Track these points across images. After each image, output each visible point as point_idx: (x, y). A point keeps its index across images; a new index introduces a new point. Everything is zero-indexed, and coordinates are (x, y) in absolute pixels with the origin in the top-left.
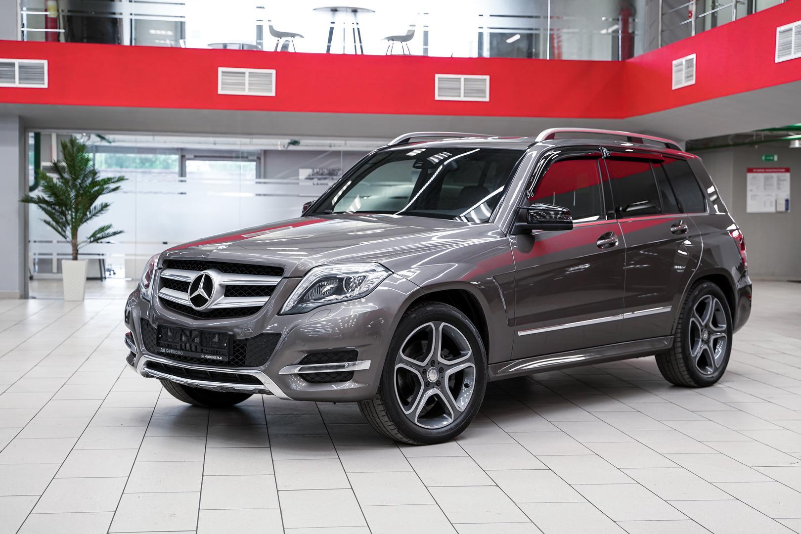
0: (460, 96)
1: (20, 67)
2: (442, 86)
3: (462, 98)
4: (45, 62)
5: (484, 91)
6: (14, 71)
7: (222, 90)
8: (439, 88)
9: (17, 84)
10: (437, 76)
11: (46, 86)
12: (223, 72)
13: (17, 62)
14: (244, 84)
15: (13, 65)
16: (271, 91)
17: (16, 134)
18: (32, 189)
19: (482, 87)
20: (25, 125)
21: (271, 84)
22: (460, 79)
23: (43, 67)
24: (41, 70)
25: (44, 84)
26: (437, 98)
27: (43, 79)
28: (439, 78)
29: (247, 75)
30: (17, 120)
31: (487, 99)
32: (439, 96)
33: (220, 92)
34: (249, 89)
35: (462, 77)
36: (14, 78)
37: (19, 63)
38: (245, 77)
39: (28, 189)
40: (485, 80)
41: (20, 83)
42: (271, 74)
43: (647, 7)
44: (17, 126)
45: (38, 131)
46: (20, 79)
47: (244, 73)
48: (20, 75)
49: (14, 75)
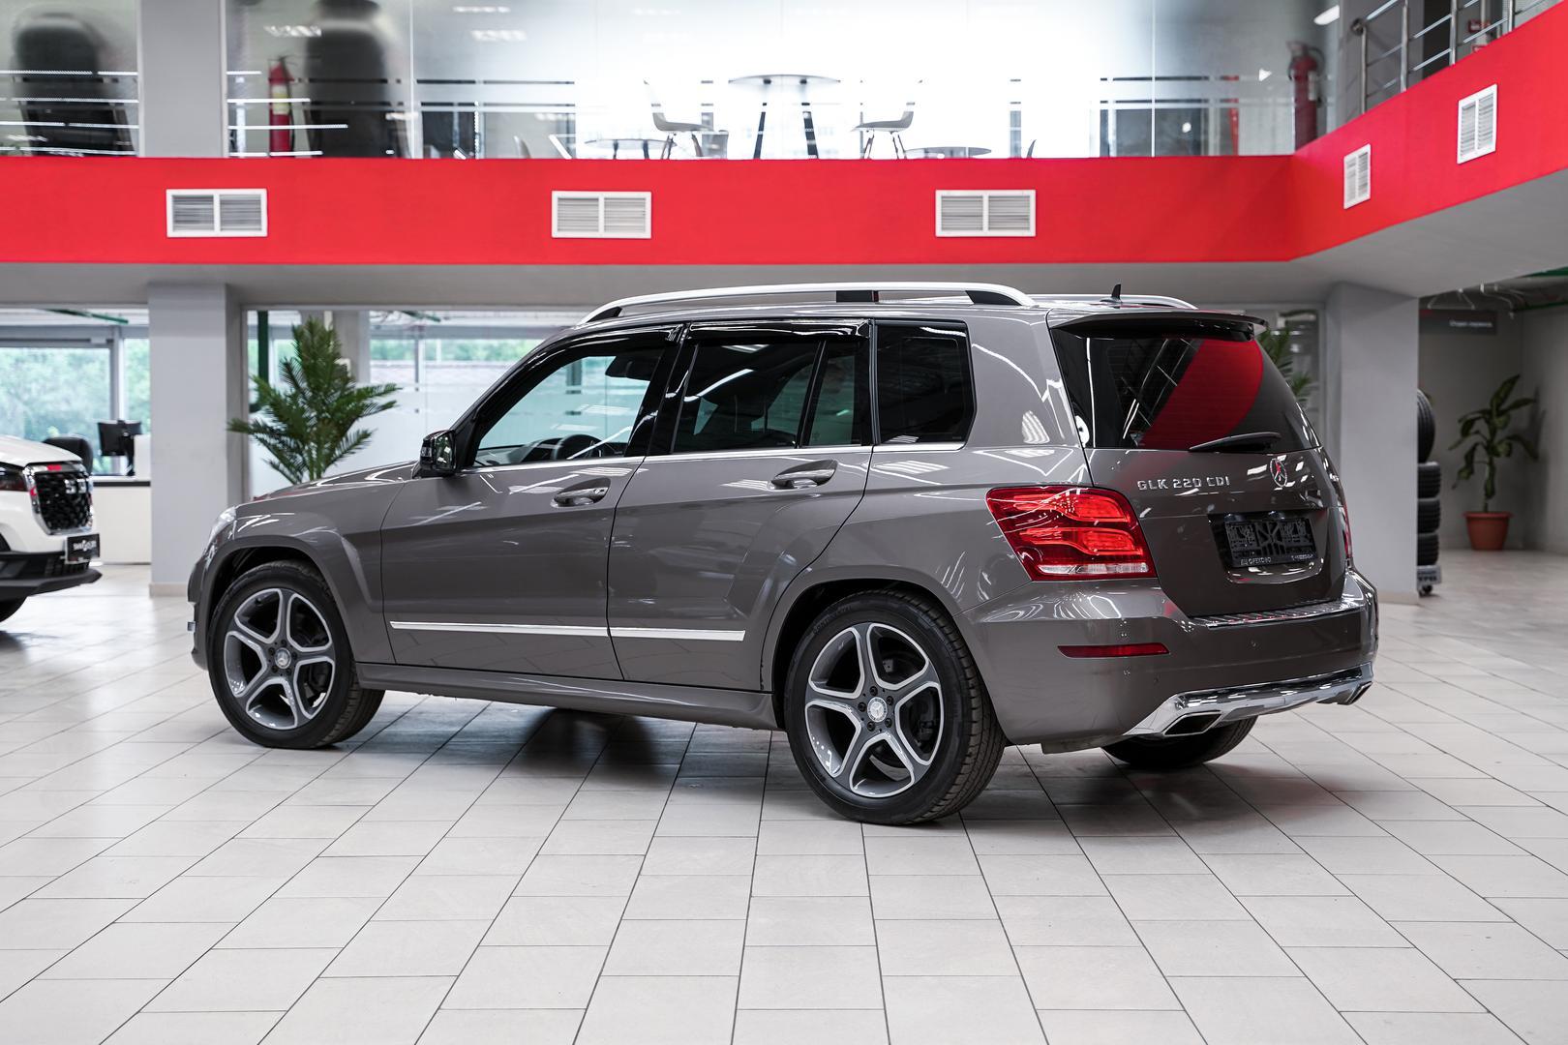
0: (981, 229)
1: (222, 203)
2: (948, 210)
3: (986, 233)
4: (262, 193)
5: (1026, 219)
6: (212, 209)
7: (559, 230)
8: (943, 215)
9: (217, 231)
10: (940, 194)
11: (263, 233)
12: (560, 199)
13: (217, 194)
14: (596, 218)
15: (210, 199)
16: (643, 229)
17: (220, 316)
18: (254, 408)
19: (1020, 211)
20: (238, 302)
21: (644, 217)
22: (982, 197)
23: (258, 202)
24: (257, 206)
25: (260, 229)
26: (940, 233)
27: (259, 222)
28: (943, 197)
29: (601, 203)
30: (223, 292)
31: (1032, 233)
32: (943, 229)
33: (555, 233)
34: (606, 228)
35: (986, 194)
36: (212, 221)
37: (221, 196)
38: (597, 205)
39: (247, 408)
40: (1028, 197)
41: (222, 230)
42: (644, 199)
43: (1341, 53)
44: (222, 302)
45: (263, 308)
46: (223, 222)
47: (597, 200)
48: (221, 217)
49: (212, 216)
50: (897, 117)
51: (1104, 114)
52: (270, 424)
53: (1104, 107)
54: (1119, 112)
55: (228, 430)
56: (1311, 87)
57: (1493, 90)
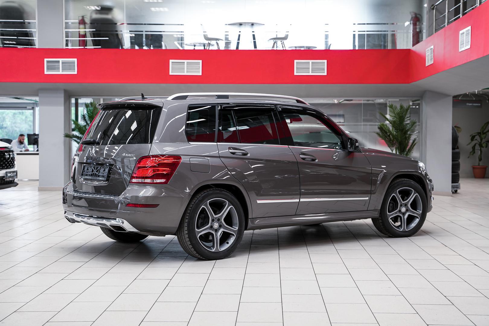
0: (309, 73)
1: (63, 63)
2: (299, 67)
3: (311, 74)
4: (76, 60)
5: (324, 69)
6: (59, 65)
7: (172, 72)
8: (297, 68)
9: (61, 72)
10: (296, 61)
11: (76, 73)
12: (172, 62)
13: (61, 60)
14: (184, 69)
15: (58, 62)
16: (199, 72)
17: (62, 100)
18: (73, 130)
19: (321, 67)
20: (68, 95)
21: (199, 68)
22: (309, 62)
23: (74, 63)
24: (74, 64)
25: (75, 72)
26: (295, 74)
27: (74, 69)
28: (297, 62)
29: (186, 64)
30: (63, 92)
31: (325, 74)
32: (297, 72)
33: (171, 73)
34: (187, 72)
35: (311, 61)
36: (59, 69)
38: (184, 64)
39: (71, 130)
40: (324, 62)
41: (62, 72)
42: (199, 62)
43: (427, 16)
44: (63, 95)
45: (77, 97)
46: (62, 69)
47: (184, 63)
48: (62, 67)
49: (59, 68)
50: (283, 36)
51: (354, 35)
52: (78, 135)
53: (354, 33)
54: (359, 35)
55: (64, 137)
56: (418, 27)
57: (470, 28)
